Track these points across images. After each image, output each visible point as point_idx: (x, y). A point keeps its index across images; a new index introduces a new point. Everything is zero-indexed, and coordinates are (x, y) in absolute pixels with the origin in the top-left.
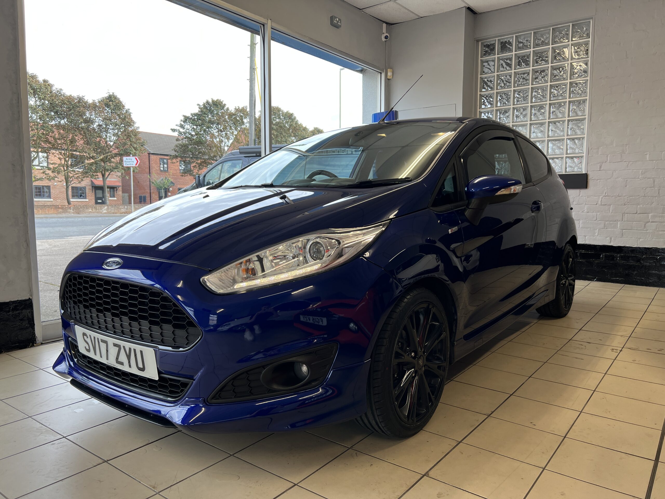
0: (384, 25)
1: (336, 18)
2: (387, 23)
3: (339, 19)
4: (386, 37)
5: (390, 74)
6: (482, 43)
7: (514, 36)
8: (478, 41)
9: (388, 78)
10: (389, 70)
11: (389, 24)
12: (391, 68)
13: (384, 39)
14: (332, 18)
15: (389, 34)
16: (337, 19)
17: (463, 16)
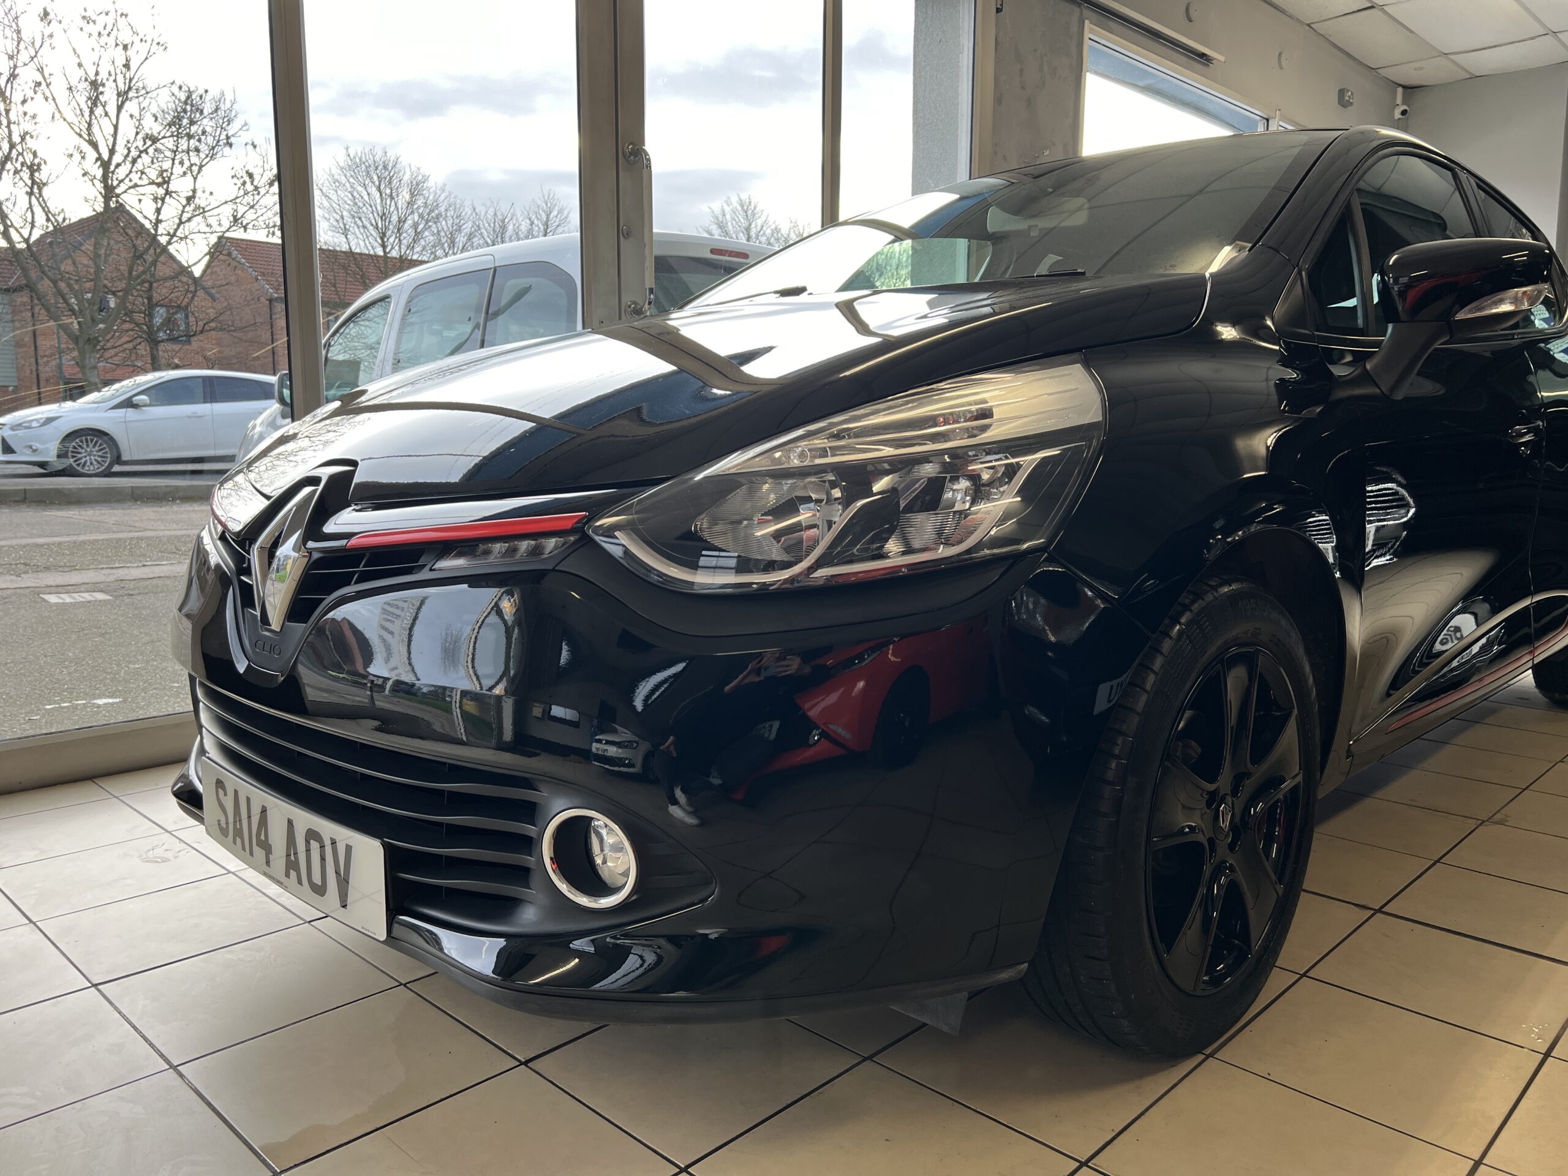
0: (1400, 89)
1: (1348, 91)
2: (1404, 87)
3: (1352, 93)
4: (1404, 113)
11: (1410, 89)
13: (1398, 115)
14: (1342, 93)
15: (1408, 107)
16: (1350, 93)
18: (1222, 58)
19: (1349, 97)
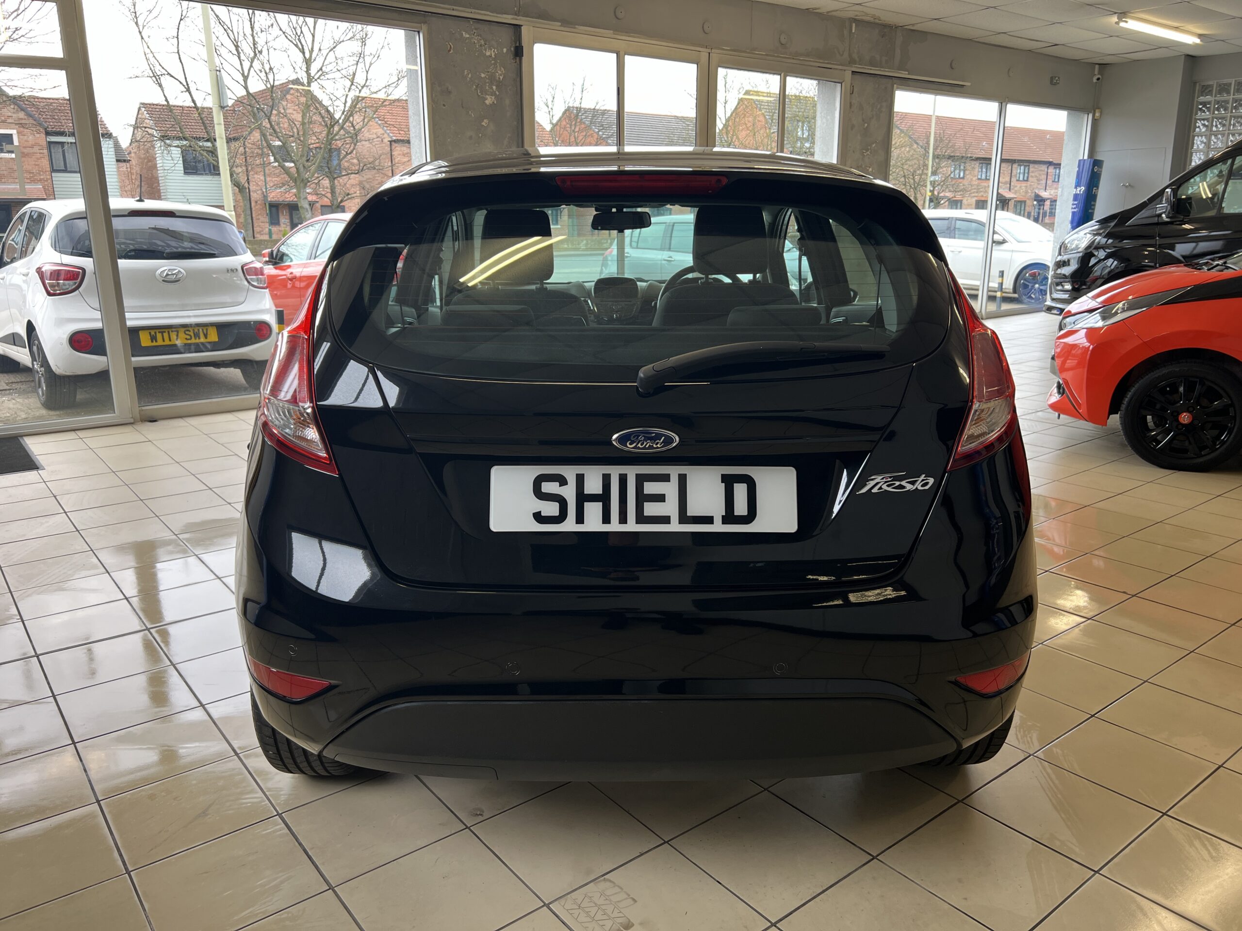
0: (1097, 66)
1: (1056, 77)
2: (1099, 65)
3: (1059, 78)
4: (1098, 79)
5: (1097, 115)
6: (1200, 84)
7: (1234, 80)
8: (1195, 83)
9: (1096, 118)
10: (1097, 111)
11: (1103, 66)
12: (1099, 109)
13: (1095, 80)
14: (1052, 79)
15: (1101, 75)
17: (1181, 64)
18: (969, 84)
19: (1057, 80)
